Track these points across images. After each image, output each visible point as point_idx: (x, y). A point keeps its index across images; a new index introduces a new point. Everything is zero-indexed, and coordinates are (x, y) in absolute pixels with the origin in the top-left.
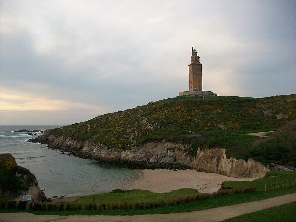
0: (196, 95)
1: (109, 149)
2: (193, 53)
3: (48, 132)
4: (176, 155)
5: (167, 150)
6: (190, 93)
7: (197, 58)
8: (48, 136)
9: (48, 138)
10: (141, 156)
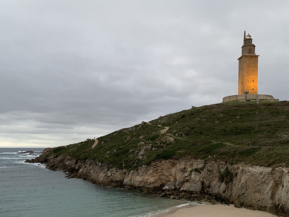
0: (247, 101)
1: (108, 170)
2: (245, 40)
3: (48, 151)
4: (204, 180)
5: (191, 171)
6: (239, 98)
7: (252, 47)
8: (47, 156)
9: (47, 158)
10: (152, 180)
